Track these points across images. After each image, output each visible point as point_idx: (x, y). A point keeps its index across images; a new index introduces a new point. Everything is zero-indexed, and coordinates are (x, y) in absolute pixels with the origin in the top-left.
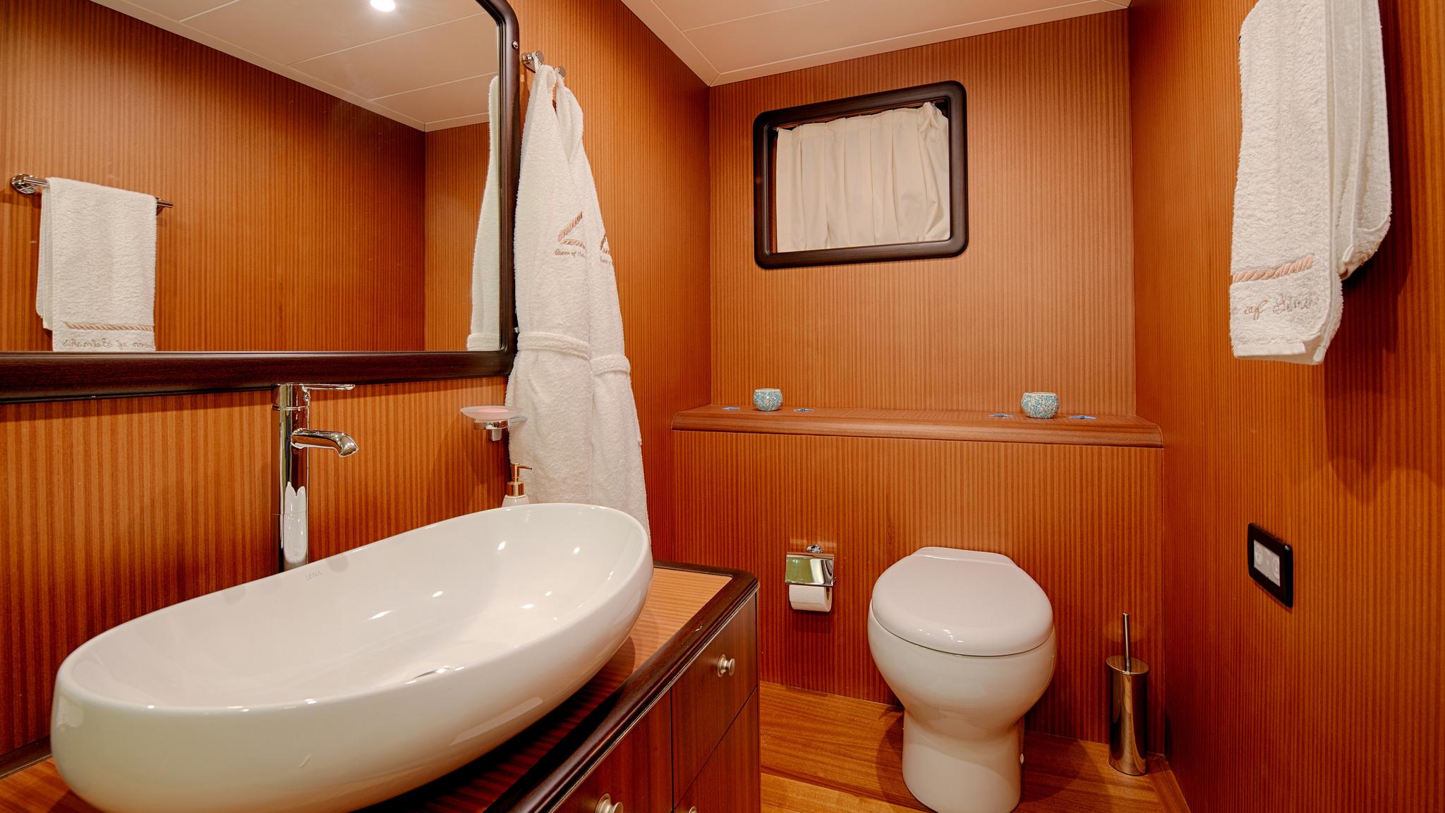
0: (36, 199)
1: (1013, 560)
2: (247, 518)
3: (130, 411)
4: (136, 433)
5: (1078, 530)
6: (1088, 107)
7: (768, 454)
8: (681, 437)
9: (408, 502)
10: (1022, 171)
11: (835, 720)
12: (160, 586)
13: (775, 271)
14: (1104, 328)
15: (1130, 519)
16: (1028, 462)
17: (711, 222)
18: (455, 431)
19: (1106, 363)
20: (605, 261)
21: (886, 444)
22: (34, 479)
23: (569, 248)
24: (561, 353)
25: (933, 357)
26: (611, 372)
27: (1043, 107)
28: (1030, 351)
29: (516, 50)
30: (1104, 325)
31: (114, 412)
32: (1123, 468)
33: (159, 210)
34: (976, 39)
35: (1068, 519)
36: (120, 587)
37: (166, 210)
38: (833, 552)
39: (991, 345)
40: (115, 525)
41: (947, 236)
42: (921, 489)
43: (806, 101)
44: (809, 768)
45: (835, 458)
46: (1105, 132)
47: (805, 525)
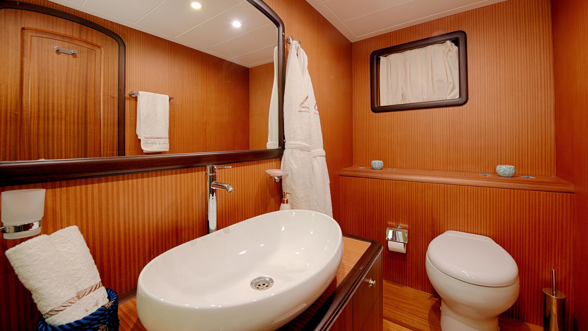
0: (136, 98)
1: (493, 239)
2: (197, 212)
3: (161, 175)
4: (163, 183)
5: (527, 229)
6: (529, 36)
7: (378, 188)
8: (342, 179)
9: (248, 205)
10: (495, 67)
11: (408, 298)
12: (170, 236)
13: (379, 114)
14: (538, 136)
15: (556, 226)
16: (501, 197)
17: (353, 95)
18: (264, 179)
19: (540, 152)
20: (316, 113)
21: (431, 186)
22: (133, 199)
23: (303, 109)
24: (301, 149)
25: (451, 149)
26: (319, 156)
27: (506, 38)
28: (499, 147)
29: (283, 36)
30: (538, 135)
31: (156, 176)
32: (552, 202)
33: (170, 100)
34: (471, 12)
35: (522, 223)
36: (158, 236)
37: (172, 100)
38: (407, 229)
39: (480, 144)
40: (157, 215)
41: (458, 96)
42: (447, 205)
43: (393, 45)
44: (398, 318)
45: (408, 190)
46: (538, 47)
47: (394, 217)
